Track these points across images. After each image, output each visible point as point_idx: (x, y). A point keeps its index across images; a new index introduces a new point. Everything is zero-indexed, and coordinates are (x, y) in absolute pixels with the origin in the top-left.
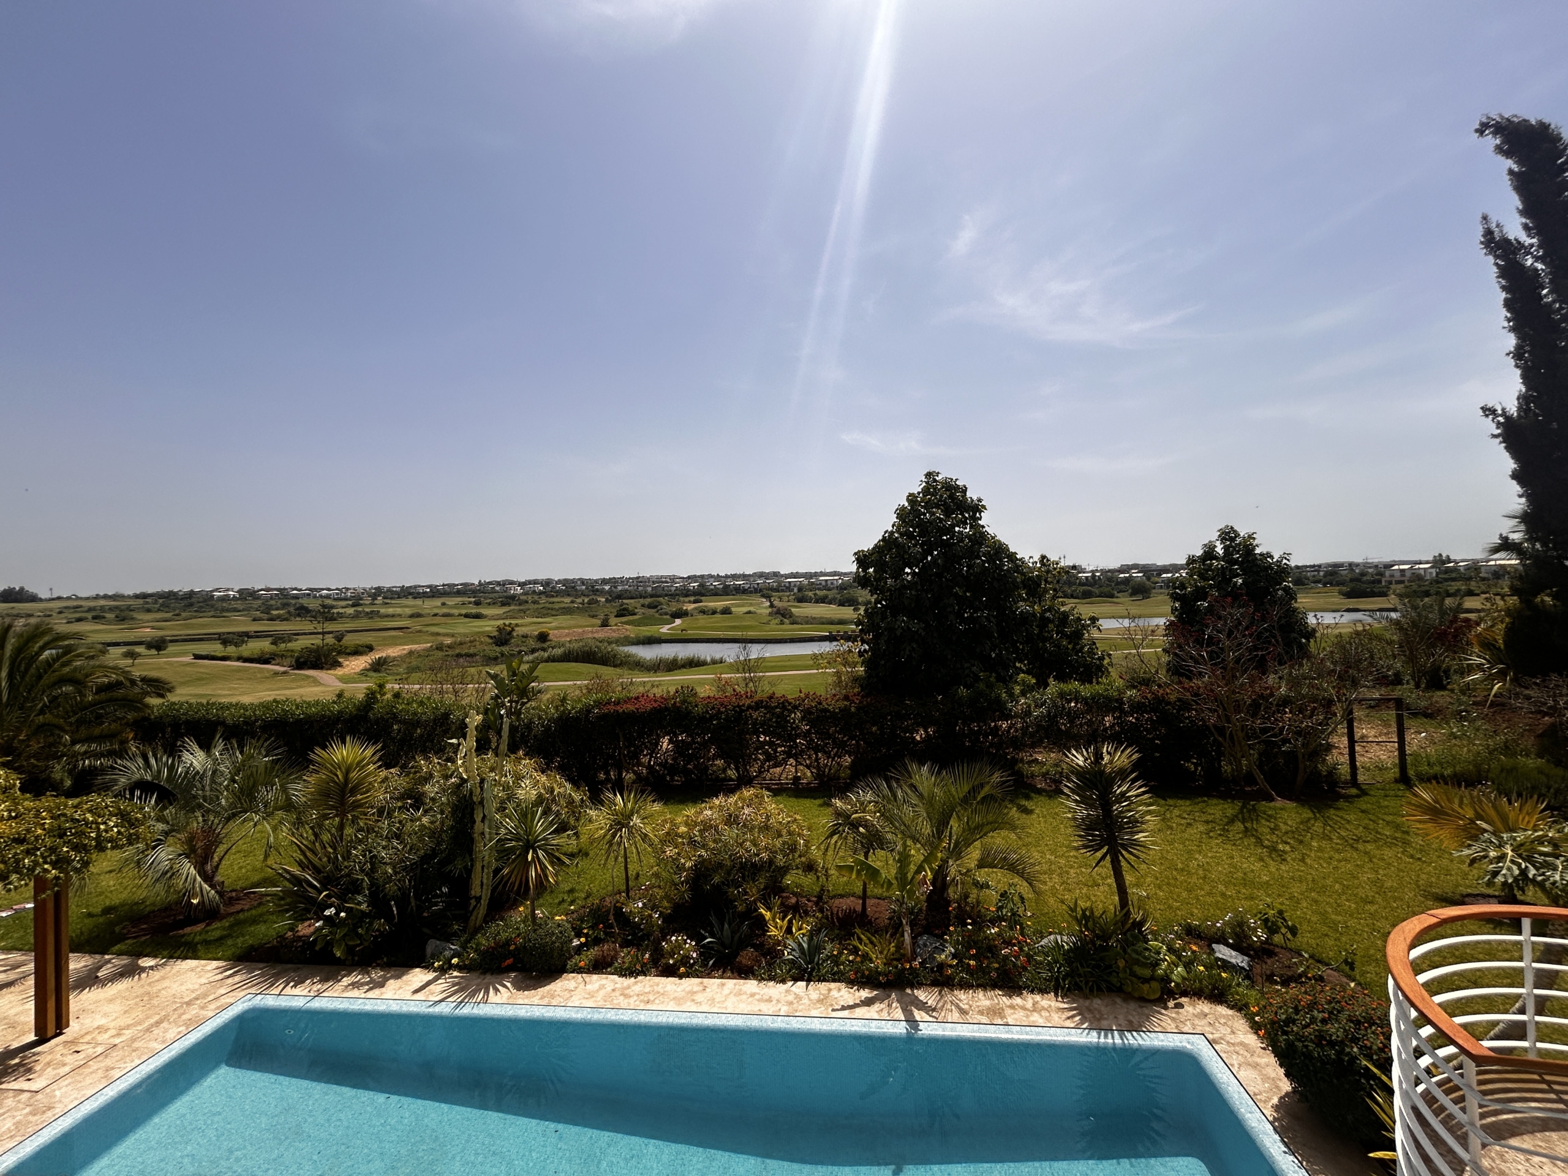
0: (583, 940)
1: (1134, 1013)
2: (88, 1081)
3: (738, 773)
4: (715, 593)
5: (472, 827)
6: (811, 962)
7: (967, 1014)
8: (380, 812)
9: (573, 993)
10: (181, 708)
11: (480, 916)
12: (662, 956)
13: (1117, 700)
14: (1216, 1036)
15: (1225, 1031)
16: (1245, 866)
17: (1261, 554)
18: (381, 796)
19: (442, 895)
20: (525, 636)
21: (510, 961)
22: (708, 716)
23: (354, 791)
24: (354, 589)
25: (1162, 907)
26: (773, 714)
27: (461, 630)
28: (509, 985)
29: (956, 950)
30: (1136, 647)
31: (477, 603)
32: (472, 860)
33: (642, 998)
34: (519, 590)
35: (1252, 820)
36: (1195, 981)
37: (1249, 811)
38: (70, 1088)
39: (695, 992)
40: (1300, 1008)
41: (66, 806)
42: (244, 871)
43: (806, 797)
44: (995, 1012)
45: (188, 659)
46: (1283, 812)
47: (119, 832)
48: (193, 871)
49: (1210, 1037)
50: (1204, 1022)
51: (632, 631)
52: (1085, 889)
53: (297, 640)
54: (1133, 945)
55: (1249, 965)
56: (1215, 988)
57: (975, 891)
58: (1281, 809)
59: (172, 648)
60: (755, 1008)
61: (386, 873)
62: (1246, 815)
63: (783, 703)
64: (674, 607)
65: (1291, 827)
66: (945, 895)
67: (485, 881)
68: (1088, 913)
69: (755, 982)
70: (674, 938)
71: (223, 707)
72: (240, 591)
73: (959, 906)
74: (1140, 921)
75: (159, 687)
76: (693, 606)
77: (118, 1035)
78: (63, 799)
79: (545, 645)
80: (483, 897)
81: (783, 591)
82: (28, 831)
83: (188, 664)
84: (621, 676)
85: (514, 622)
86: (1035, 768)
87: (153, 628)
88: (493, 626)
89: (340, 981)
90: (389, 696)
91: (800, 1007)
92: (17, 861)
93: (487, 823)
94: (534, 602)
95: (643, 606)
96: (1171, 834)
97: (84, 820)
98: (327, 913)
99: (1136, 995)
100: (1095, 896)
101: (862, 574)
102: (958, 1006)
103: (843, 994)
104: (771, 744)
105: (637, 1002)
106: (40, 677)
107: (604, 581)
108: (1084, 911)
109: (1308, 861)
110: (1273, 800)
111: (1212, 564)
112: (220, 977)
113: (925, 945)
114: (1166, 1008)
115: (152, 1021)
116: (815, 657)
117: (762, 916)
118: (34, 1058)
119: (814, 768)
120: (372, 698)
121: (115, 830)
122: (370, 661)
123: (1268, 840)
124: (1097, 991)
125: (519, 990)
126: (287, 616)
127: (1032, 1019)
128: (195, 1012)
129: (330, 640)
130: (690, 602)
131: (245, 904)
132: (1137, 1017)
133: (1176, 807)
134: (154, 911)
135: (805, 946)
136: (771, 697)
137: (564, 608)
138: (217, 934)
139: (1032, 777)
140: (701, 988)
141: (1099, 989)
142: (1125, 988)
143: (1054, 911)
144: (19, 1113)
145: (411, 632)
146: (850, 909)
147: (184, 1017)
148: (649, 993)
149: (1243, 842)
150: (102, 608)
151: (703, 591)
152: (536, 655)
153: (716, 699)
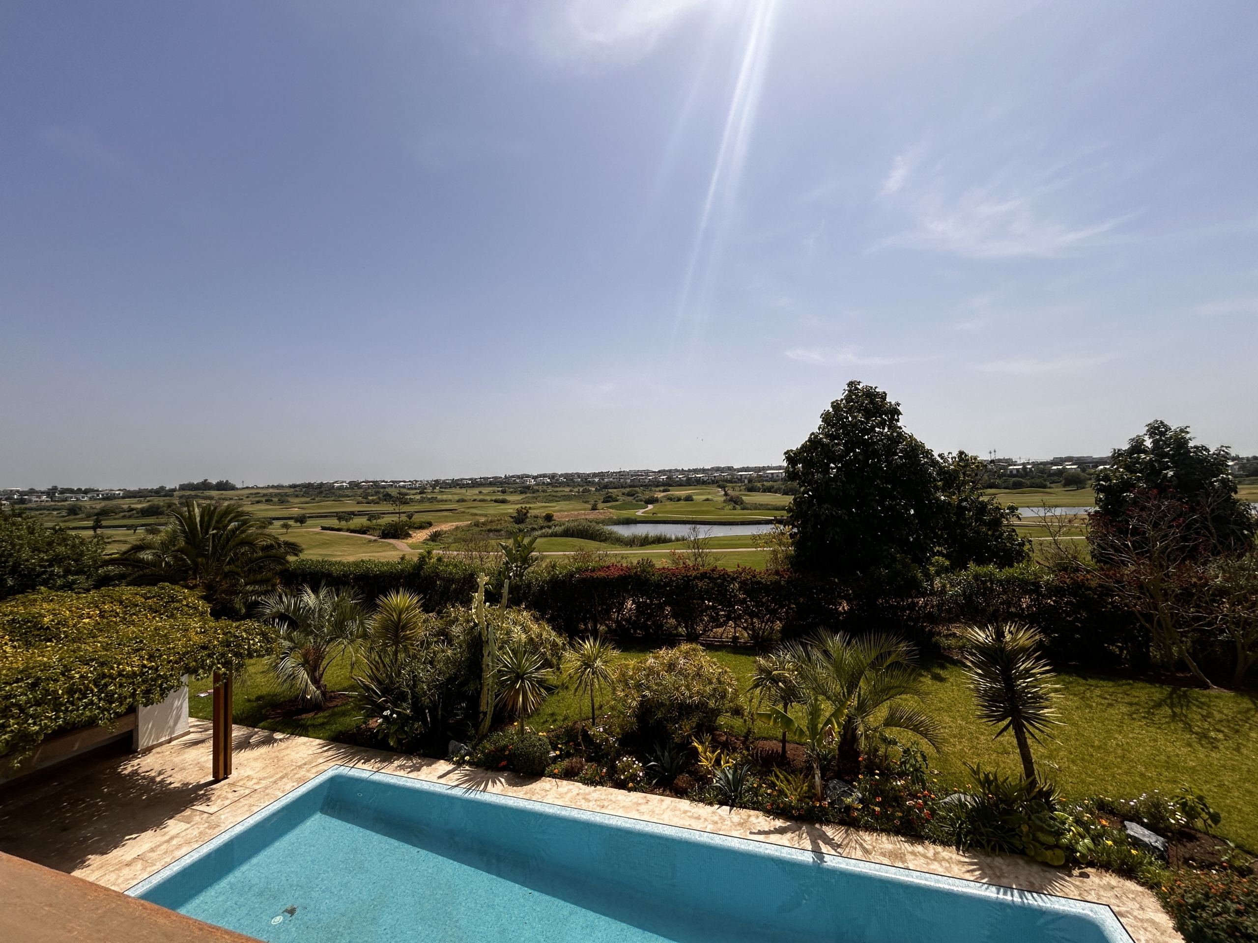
0: (558, 752)
1: (1036, 876)
2: (239, 812)
3: (687, 630)
4: (680, 484)
5: (482, 659)
6: (736, 790)
7: (870, 854)
8: (422, 643)
9: (548, 793)
10: (307, 564)
11: (486, 726)
12: (616, 772)
13: (1033, 584)
14: (1123, 909)
15: (1132, 905)
16: (1169, 749)
17: (1196, 447)
18: (422, 633)
19: (462, 707)
20: (536, 517)
21: (504, 763)
22: (662, 583)
23: (404, 628)
24: (421, 481)
25: (1074, 780)
26: (715, 584)
27: (492, 511)
28: (503, 780)
29: (864, 795)
30: (1052, 535)
31: (504, 492)
32: (481, 684)
33: (599, 803)
34: (533, 482)
35: (1182, 706)
36: (1102, 854)
37: (1179, 697)
38: (230, 814)
39: (640, 804)
40: (1211, 895)
41: (231, 627)
42: (339, 678)
43: (743, 654)
44: (896, 856)
45: (318, 530)
46: (1218, 700)
47: (261, 646)
48: (306, 676)
49: (1116, 909)
50: (1110, 894)
51: (614, 514)
52: (994, 755)
53: (383, 518)
54: (1038, 812)
55: (1164, 846)
56: (1123, 863)
57: (884, 746)
58: (1216, 697)
59: (309, 522)
60: (686, 823)
61: (423, 688)
62: (1176, 701)
63: (723, 575)
64: (647, 495)
65: (1226, 715)
66: (855, 747)
67: (490, 701)
68: (991, 778)
69: (688, 802)
70: (625, 759)
71: (332, 564)
72: (350, 483)
73: (869, 758)
74: (1047, 791)
75: (294, 549)
76: (663, 494)
77: (258, 783)
78: (230, 622)
79: (550, 524)
80: (488, 713)
81: (735, 482)
82: (209, 641)
83: (318, 533)
84: (598, 550)
85: (528, 506)
86: (952, 642)
87: (299, 508)
88: (514, 509)
89: (392, 763)
90: (434, 560)
91: (723, 827)
92: (203, 661)
93: (490, 656)
94: (544, 491)
95: (623, 494)
96: (1090, 712)
97: (241, 636)
98: (385, 713)
99: (1039, 859)
100: (1004, 762)
101: (791, 470)
102: (861, 845)
103: (761, 821)
104: (713, 608)
105: (595, 806)
106: (228, 540)
107: (595, 475)
108: (987, 776)
109: (1244, 751)
110: (1208, 687)
111: (1139, 458)
112: (321, 750)
113: (835, 788)
114: (1070, 875)
115: (278, 776)
116: (754, 538)
117: (696, 748)
118: (211, 792)
119: (750, 630)
120: (422, 561)
121: (259, 644)
122: (429, 534)
123: (1198, 726)
124: (999, 850)
125: (510, 785)
126: (378, 500)
127: (932, 867)
128: (303, 773)
129: (404, 518)
130: (660, 491)
131: (338, 702)
132: (1039, 880)
133: (1098, 687)
134: (285, 702)
135: (730, 777)
136: (713, 570)
137: (565, 496)
138: (321, 721)
139: (949, 649)
140: (645, 801)
141: (1002, 849)
142: (1027, 851)
143: (961, 772)
144: (201, 826)
145: (458, 513)
146: (773, 751)
147: (297, 776)
148: (604, 800)
149: (1169, 727)
150: (271, 495)
151: (670, 483)
152: (544, 531)
153: (669, 570)
